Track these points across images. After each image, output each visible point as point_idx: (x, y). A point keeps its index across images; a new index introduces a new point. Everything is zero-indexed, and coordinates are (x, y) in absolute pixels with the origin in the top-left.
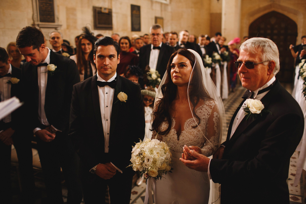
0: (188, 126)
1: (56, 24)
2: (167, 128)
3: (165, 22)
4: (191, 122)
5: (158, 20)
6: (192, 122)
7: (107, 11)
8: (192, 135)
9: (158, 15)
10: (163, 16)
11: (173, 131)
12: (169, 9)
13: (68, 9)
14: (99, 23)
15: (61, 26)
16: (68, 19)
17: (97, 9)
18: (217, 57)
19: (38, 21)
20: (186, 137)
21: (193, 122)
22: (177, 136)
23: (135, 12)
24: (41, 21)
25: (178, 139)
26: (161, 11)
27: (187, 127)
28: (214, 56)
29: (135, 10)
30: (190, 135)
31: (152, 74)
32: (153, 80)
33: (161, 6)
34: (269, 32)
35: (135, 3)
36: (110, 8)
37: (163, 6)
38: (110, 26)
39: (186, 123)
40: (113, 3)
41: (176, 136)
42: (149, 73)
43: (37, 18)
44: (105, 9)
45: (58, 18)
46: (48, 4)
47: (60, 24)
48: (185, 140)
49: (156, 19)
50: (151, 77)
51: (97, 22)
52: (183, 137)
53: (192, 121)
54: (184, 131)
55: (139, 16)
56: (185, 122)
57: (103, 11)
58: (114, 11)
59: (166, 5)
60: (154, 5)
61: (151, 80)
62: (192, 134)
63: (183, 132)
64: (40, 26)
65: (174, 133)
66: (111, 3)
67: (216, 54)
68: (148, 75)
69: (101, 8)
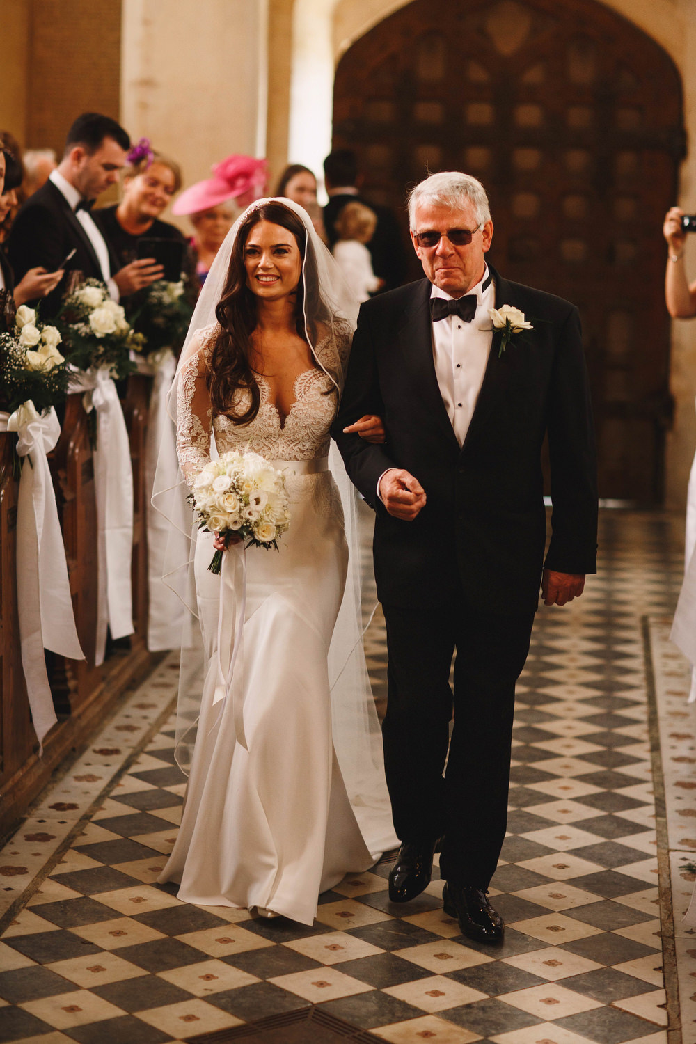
0: (305, 389)
2: (250, 404)
4: (309, 380)
6: (311, 380)
8: (319, 408)
11: (267, 410)
20: (303, 416)
21: (313, 378)
22: (279, 420)
25: (282, 426)
27: (303, 392)
30: (313, 411)
34: (480, 113)
39: (297, 384)
41: (276, 421)
48: (301, 425)
52: (296, 417)
53: (311, 378)
54: (297, 403)
56: (295, 380)
62: (319, 406)
63: (294, 405)
65: (271, 414)
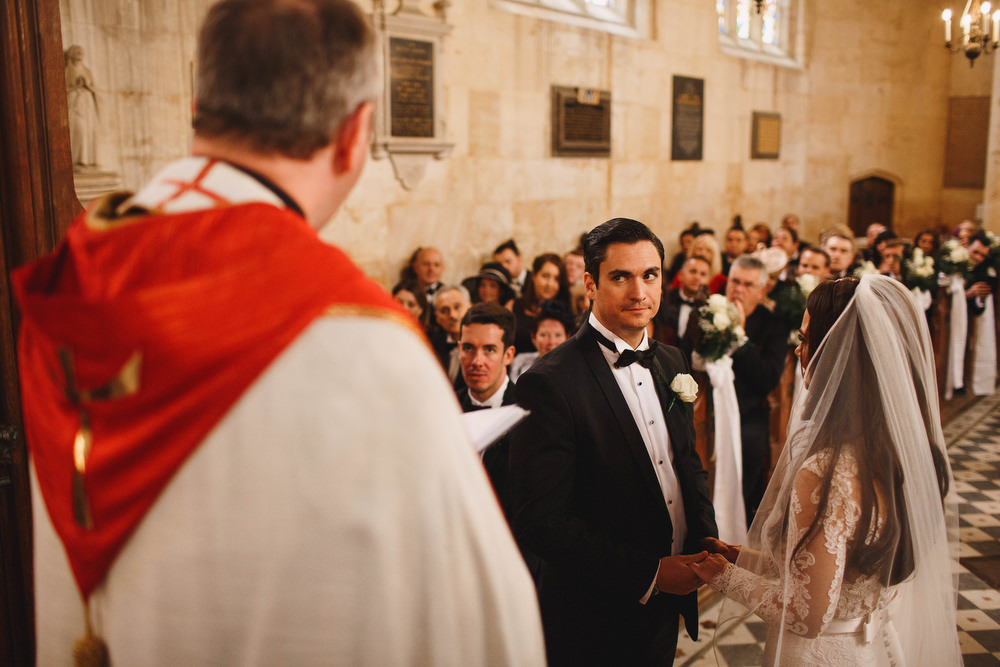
1: (436, 140)
3: (786, 127)
5: (763, 123)
7: (594, 100)
9: (765, 106)
10: (781, 109)
12: (803, 84)
13: (474, 96)
14: (569, 137)
15: (451, 146)
16: (473, 125)
17: (565, 95)
18: (958, 252)
19: (385, 133)
23: (684, 99)
24: (395, 133)
26: (775, 91)
28: (947, 252)
29: (688, 93)
31: (716, 311)
32: (717, 334)
33: (775, 78)
35: (686, 71)
36: (604, 88)
37: (781, 76)
38: (603, 144)
40: (616, 72)
42: (707, 309)
43: (385, 123)
44: (589, 92)
45: (444, 124)
46: (417, 85)
47: (449, 140)
49: (757, 117)
50: (712, 322)
51: (562, 135)
55: (699, 113)
57: (582, 98)
58: (617, 97)
59: (793, 73)
60: (751, 73)
61: (710, 333)
64: (391, 148)
66: (609, 74)
67: (953, 244)
68: (704, 315)
69: (576, 90)
